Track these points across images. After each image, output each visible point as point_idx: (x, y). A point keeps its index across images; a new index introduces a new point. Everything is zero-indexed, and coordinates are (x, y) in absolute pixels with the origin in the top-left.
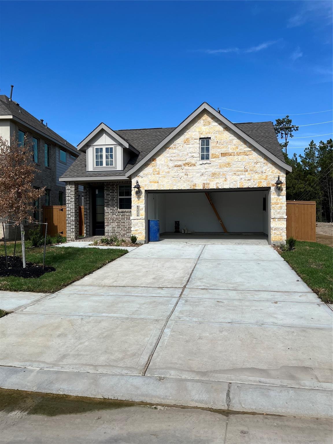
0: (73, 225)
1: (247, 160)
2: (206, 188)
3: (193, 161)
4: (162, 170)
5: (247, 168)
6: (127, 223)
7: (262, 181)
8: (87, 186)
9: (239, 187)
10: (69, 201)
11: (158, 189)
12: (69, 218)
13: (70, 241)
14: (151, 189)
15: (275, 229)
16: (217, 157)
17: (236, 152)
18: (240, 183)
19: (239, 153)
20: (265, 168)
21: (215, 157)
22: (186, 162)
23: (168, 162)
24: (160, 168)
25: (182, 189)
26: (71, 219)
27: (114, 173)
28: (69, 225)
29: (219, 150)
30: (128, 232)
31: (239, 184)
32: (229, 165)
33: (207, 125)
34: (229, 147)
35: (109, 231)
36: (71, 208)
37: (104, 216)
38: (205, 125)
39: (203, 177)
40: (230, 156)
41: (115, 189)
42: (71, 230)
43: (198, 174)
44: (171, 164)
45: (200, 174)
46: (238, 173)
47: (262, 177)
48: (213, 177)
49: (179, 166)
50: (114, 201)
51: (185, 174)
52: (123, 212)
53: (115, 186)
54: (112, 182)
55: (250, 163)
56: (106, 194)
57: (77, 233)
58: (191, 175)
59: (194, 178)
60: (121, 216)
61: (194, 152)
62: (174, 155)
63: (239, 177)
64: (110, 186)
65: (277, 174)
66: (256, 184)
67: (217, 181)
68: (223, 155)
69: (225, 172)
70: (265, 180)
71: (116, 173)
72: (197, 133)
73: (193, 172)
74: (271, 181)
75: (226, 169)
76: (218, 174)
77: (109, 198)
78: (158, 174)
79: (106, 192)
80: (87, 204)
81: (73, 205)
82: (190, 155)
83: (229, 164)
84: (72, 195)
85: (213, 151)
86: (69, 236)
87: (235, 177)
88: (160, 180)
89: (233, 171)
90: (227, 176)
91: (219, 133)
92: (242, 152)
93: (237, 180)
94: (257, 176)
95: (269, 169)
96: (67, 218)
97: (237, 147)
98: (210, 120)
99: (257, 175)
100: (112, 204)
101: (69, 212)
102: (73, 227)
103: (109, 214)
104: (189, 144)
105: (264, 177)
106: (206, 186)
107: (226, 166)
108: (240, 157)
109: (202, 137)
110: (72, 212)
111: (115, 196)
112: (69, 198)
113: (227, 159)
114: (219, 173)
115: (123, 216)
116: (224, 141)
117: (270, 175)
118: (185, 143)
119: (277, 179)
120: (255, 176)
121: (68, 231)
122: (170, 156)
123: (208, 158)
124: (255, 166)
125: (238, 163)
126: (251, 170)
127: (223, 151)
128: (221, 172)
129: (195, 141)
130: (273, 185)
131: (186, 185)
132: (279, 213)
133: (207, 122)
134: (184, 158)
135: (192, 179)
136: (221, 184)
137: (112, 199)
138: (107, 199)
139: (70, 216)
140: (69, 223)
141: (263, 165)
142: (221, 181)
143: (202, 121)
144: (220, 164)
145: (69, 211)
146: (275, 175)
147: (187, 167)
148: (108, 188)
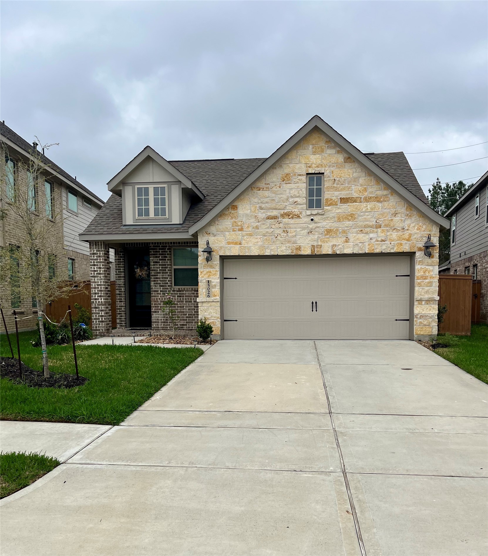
0: (102, 311)
1: (380, 210)
2: (316, 252)
3: (296, 210)
4: (247, 223)
5: (381, 222)
6: (187, 308)
7: (404, 242)
8: (119, 249)
9: (367, 252)
10: (96, 273)
11: (241, 254)
12: (96, 299)
13: (99, 335)
14: (229, 254)
15: (422, 317)
16: (333, 205)
17: (363, 197)
18: (369, 245)
19: (367, 199)
20: (408, 222)
21: (332, 203)
22: (286, 211)
23: (257, 212)
24: (244, 221)
25: (279, 254)
26: (99, 302)
27: (168, 228)
28: (96, 311)
29: (337, 193)
30: (189, 322)
31: (367, 247)
32: (352, 217)
33: (319, 153)
34: (352, 189)
35: (158, 320)
36: (99, 283)
37: (150, 297)
38: (315, 152)
39: (311, 236)
40: (355, 204)
41: (168, 254)
42: (99, 319)
43: (303, 232)
44: (262, 215)
45: (306, 231)
46: (366, 229)
47: (403, 236)
48: (328, 236)
49: (275, 218)
50: (166, 273)
51: (284, 231)
52: (180, 291)
53: (168, 249)
54: (163, 243)
55: (386, 215)
56: (154, 262)
57: (109, 324)
58: (293, 233)
59: (298, 237)
60: (178, 296)
61: (298, 195)
62: (266, 200)
63: (367, 237)
64: (159, 249)
65: (425, 233)
66: (393, 247)
67: (334, 242)
68: (344, 200)
69: (346, 228)
70: (408, 240)
71: (172, 229)
72: (303, 166)
73: (296, 228)
74: (417, 243)
75: (348, 223)
76: (335, 231)
77: (157, 268)
78: (241, 230)
79: (152, 258)
80: (120, 277)
81: (101, 279)
82: (291, 200)
83: (352, 215)
84: (100, 262)
85: (328, 194)
86: (96, 327)
87: (361, 236)
88: (245, 240)
89: (358, 227)
90: (349, 234)
91: (337, 165)
92: (373, 197)
93: (364, 241)
94: (394, 235)
95: (414, 224)
96: (93, 299)
97: (365, 188)
98: (324, 145)
99: (396, 233)
100: (162, 278)
101: (96, 291)
102: (103, 314)
103: (158, 294)
104: (289, 183)
105: (406, 236)
106: (316, 250)
107: (348, 219)
108: (370, 205)
109: (310, 172)
110: (101, 291)
111: (168, 265)
112: (95, 267)
113: (349, 207)
114: (337, 230)
115: (180, 296)
116: (345, 180)
117: (415, 234)
118: (283, 181)
119: (425, 239)
120: (391, 235)
121: (95, 321)
122: (259, 201)
123: (319, 205)
124: (392, 220)
125: (367, 213)
126: (386, 226)
127: (344, 194)
128: (340, 228)
129: (300, 177)
130: (420, 249)
131: (285, 248)
132: (427, 292)
133: (318, 148)
134: (281, 206)
135: (293, 239)
136: (340, 246)
137: (163, 270)
138: (154, 270)
139: (98, 296)
140: (96, 308)
141: (405, 217)
142: (340, 241)
143: (311, 146)
144: (338, 216)
145: (95, 288)
146: (422, 233)
147: (286, 220)
148: (156, 252)
